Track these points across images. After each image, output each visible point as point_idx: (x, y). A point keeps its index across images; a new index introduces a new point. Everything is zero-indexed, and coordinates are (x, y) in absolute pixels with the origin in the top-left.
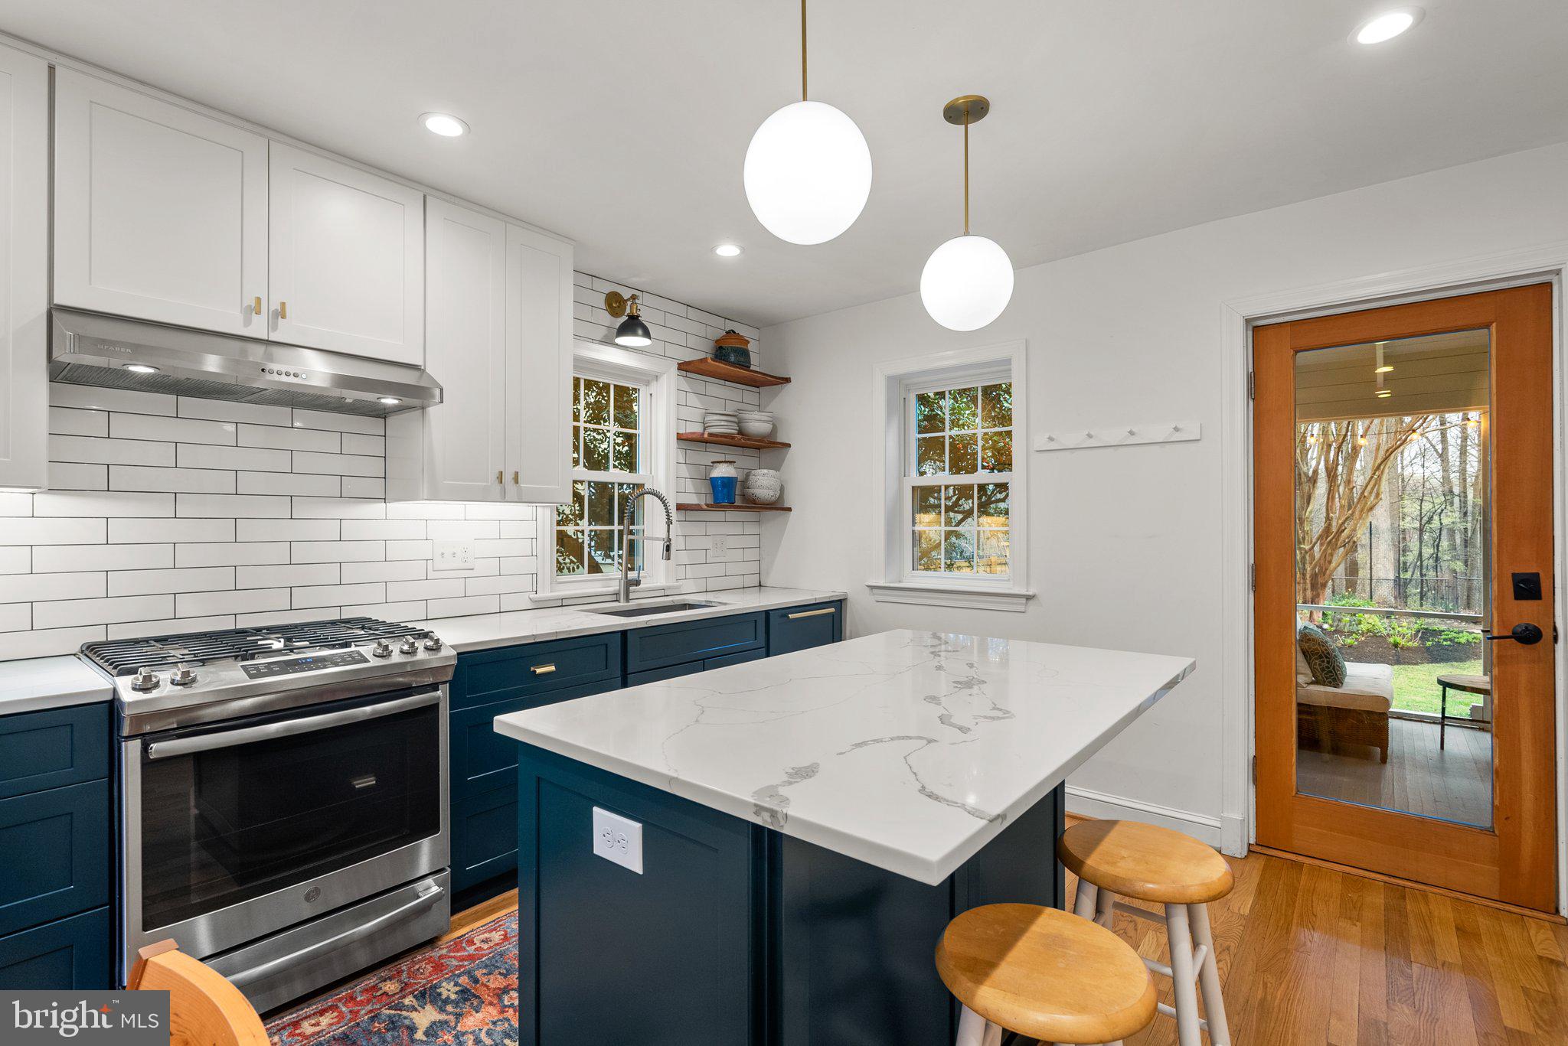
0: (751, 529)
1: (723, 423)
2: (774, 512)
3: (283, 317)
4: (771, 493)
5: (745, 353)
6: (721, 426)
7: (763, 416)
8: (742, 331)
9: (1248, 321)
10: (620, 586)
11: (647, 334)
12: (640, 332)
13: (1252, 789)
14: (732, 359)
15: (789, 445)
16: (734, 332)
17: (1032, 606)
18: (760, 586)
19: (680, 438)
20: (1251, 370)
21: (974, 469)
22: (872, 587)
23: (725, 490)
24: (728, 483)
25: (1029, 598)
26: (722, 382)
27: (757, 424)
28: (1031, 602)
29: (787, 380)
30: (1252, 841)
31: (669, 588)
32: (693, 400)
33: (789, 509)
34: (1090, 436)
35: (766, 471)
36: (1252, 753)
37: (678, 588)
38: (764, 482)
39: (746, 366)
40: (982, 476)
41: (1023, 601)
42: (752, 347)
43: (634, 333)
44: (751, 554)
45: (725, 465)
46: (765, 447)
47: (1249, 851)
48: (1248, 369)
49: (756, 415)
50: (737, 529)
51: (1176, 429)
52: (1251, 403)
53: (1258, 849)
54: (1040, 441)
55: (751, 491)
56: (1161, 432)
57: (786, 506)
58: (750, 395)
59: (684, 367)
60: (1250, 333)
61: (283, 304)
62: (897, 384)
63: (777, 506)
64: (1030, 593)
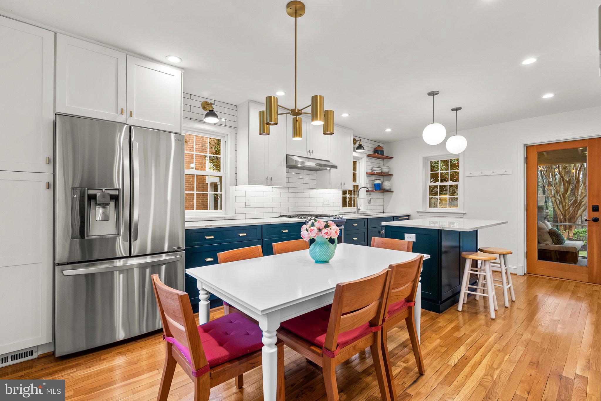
0: (382, 197)
1: (378, 170)
2: (390, 192)
3: (312, 153)
4: (389, 187)
5: (383, 151)
6: (377, 170)
7: (387, 167)
8: (381, 145)
9: (525, 145)
10: (356, 210)
11: (364, 149)
12: (362, 148)
13: (526, 260)
14: (380, 153)
15: (393, 175)
16: (379, 146)
17: (465, 216)
18: (384, 212)
19: (367, 173)
20: (526, 157)
21: (447, 181)
22: (418, 212)
23: (378, 187)
24: (379, 185)
25: (464, 214)
26: (375, 159)
27: (385, 170)
28: (465, 215)
29: (393, 158)
30: (526, 272)
31: (365, 212)
32: (370, 164)
33: (393, 192)
34: (482, 173)
35: (387, 182)
36: (526, 251)
37: (366, 211)
38: (387, 185)
39: (383, 155)
40: (450, 183)
41: (463, 214)
42: (384, 150)
43: (361, 149)
44: (382, 204)
45: (378, 180)
46: (385, 175)
47: (525, 275)
48: (525, 156)
49: (385, 167)
50: (378, 197)
51: (505, 171)
52: (526, 165)
53: (527, 274)
54: (468, 174)
55: (383, 187)
56: (502, 172)
57: (392, 191)
58: (381, 162)
59: (368, 156)
60: (526, 148)
61: (312, 151)
62: (425, 159)
63: (390, 191)
64: (465, 212)
